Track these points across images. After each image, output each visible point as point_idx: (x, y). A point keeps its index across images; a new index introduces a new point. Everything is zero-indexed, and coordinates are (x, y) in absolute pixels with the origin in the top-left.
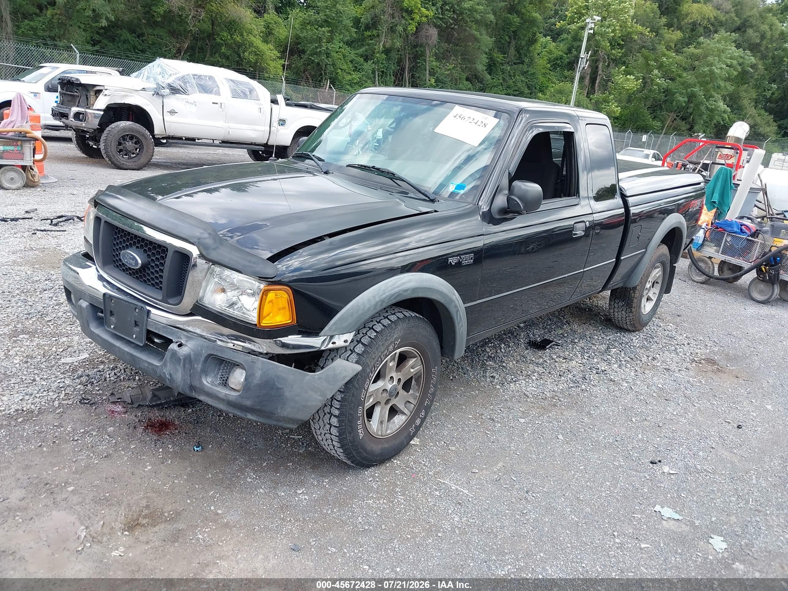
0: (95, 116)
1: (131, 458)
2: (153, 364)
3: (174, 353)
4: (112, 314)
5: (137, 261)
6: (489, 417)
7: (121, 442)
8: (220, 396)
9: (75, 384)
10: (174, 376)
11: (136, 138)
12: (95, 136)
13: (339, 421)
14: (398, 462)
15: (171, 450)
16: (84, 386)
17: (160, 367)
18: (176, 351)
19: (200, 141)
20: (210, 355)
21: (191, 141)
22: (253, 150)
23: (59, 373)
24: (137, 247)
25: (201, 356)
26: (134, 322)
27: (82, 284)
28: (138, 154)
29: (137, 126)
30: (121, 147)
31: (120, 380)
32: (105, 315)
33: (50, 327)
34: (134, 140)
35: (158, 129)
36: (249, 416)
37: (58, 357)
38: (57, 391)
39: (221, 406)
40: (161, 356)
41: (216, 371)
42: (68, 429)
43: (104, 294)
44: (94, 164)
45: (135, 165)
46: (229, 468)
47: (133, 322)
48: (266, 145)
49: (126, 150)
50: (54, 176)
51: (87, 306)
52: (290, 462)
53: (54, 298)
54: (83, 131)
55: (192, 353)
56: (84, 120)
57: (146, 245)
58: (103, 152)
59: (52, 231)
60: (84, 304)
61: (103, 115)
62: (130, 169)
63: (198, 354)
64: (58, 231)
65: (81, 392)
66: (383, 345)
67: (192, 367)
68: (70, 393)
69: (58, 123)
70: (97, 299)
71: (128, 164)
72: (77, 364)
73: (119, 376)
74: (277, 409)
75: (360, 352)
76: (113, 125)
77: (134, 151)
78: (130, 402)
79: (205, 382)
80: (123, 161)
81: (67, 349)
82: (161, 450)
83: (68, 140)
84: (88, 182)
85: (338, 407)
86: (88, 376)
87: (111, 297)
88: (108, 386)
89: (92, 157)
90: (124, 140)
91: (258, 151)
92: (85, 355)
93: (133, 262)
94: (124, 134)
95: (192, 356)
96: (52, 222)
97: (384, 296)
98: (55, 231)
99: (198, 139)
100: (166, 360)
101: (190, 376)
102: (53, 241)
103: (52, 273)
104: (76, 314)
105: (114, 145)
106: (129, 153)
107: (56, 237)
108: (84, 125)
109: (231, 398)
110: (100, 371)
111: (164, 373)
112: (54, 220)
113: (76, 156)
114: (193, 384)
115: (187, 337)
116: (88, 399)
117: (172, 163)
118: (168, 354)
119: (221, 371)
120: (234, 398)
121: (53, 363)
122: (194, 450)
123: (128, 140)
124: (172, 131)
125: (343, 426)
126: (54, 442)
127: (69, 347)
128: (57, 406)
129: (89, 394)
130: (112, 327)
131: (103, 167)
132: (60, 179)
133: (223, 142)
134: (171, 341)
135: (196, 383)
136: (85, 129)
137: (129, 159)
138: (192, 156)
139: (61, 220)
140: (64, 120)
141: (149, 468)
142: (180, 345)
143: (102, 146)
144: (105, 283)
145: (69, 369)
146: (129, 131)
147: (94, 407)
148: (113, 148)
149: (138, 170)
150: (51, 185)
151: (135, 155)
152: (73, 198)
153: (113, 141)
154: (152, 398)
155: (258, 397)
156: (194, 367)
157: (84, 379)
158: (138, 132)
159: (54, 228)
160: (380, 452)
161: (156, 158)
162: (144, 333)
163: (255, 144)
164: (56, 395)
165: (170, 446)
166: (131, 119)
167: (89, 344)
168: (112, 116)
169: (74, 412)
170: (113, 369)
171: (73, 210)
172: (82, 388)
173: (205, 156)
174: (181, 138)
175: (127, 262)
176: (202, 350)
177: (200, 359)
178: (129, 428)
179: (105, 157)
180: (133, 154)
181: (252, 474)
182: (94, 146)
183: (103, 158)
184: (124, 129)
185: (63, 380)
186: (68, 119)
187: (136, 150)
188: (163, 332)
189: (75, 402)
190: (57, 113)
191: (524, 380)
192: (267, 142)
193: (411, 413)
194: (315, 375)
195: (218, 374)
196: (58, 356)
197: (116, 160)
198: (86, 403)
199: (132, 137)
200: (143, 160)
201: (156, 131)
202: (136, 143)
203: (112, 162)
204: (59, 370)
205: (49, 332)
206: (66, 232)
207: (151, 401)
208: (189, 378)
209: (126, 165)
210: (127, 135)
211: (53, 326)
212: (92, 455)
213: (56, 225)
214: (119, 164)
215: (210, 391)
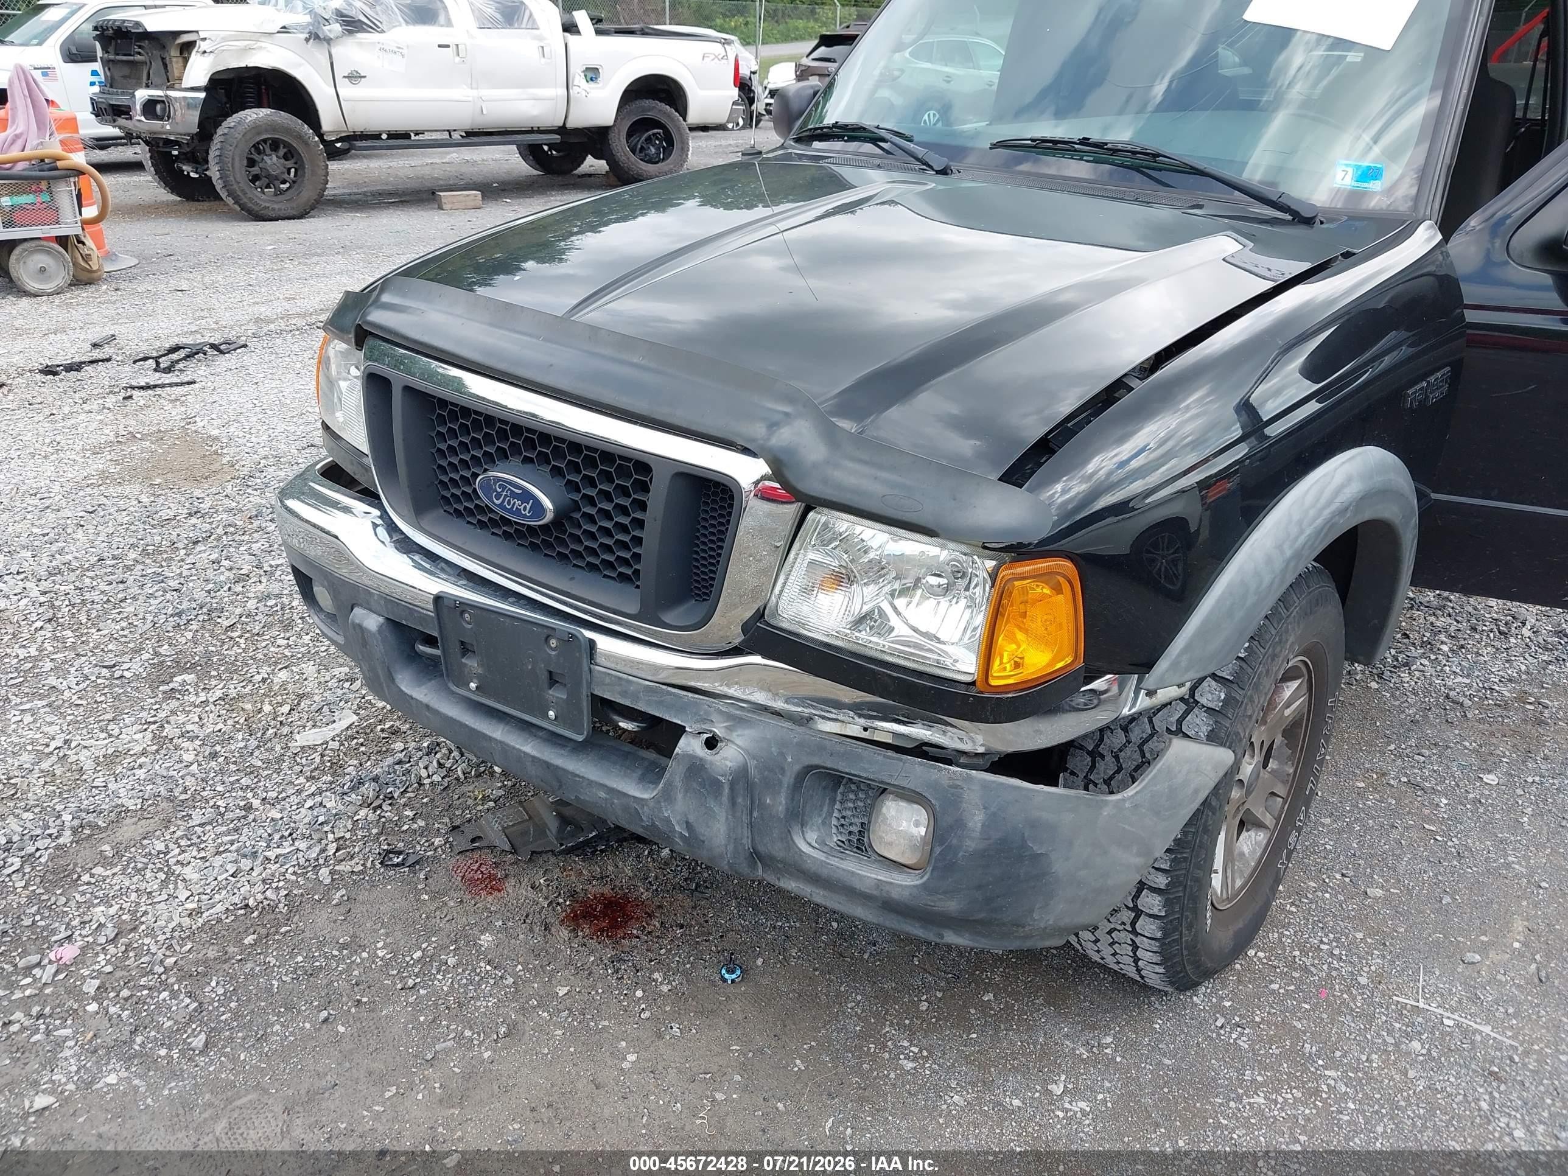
0: (189, 104)
1: (574, 1030)
2: (625, 795)
3: (696, 769)
4: (466, 649)
5: (537, 503)
6: (1404, 779)
7: (528, 981)
8: (858, 885)
9: (351, 808)
10: (701, 830)
11: (287, 145)
12: (193, 152)
13: (1168, 904)
14: (1261, 954)
15: (665, 988)
16: (375, 809)
17: (652, 804)
18: (701, 759)
19: (420, 137)
20: (809, 769)
21: (400, 138)
22: (530, 145)
23: (302, 780)
24: (527, 460)
25: (783, 771)
26: (546, 674)
27: (360, 567)
28: (294, 182)
29: (283, 118)
30: (255, 170)
31: (457, 779)
32: (444, 651)
33: (238, 644)
34: (282, 151)
35: (329, 120)
36: (951, 938)
37: (285, 730)
38: (316, 836)
39: (859, 911)
40: (653, 774)
41: (825, 809)
42: (380, 953)
43: (438, 599)
44: (202, 215)
45: (292, 208)
46: (839, 1031)
47: (544, 676)
48: (562, 130)
49: (268, 176)
50: (126, 252)
51: (380, 627)
52: (987, 991)
53: (224, 563)
54: (168, 143)
55: (752, 764)
56: (165, 116)
57: (558, 453)
58: (219, 186)
59: (163, 386)
60: (372, 622)
61: (205, 99)
62: (283, 219)
63: (771, 768)
64: (177, 385)
65: (374, 831)
66: (1268, 671)
67: (754, 802)
68: (348, 835)
69: (109, 131)
70: (411, 609)
71: (276, 206)
72: (335, 745)
73: (450, 770)
74: (1032, 911)
75: (1217, 705)
76: (232, 121)
77: (286, 176)
78: (507, 847)
79: (804, 847)
80: (265, 201)
81: (299, 704)
82: (639, 993)
83: (134, 166)
84: (203, 258)
85: (1165, 866)
86: (375, 779)
87: (463, 607)
88: (432, 800)
89: (194, 200)
90: (259, 152)
91: (540, 146)
92: (347, 718)
93: (526, 509)
94: (258, 139)
95: (752, 771)
96: (158, 364)
97: (1302, 539)
98: (171, 385)
99: (416, 134)
100: (670, 785)
101: (751, 825)
102: (176, 412)
103: (197, 493)
104: (340, 640)
105: (240, 164)
106: (276, 182)
107: (177, 400)
108: (168, 127)
109: (895, 894)
110: (400, 762)
111: (667, 821)
112: (160, 360)
113: (159, 199)
114: (761, 848)
115: (729, 717)
116: (400, 853)
117: (365, 194)
118: (675, 769)
119: (838, 806)
120: (906, 893)
121: (278, 748)
122: (725, 981)
123: (268, 151)
124: (359, 121)
125: (1174, 913)
126: (359, 1001)
127: (301, 697)
128: (328, 881)
129: (394, 833)
130: (473, 685)
131: (223, 221)
132: (142, 257)
133: (469, 134)
134: (680, 730)
135: (777, 850)
136: (172, 138)
137: (276, 195)
138: (400, 174)
139: (175, 356)
140: (121, 121)
141: (631, 1058)
142: (711, 743)
143: (214, 173)
144: (417, 557)
145: (322, 762)
146: (266, 131)
147: (422, 876)
148: (239, 174)
149: (301, 217)
150: (128, 275)
151: (287, 185)
152: (186, 300)
153: (237, 159)
154: (561, 830)
155: (979, 887)
156: (762, 806)
157: (369, 789)
158: (288, 131)
159: (167, 378)
160: (1232, 943)
161: (334, 187)
162: (585, 705)
163: (540, 131)
164: (317, 849)
165: (656, 975)
166: (265, 101)
167: (347, 685)
168: (224, 99)
169: (375, 894)
170: (430, 751)
171: (193, 328)
172: (372, 817)
173: (427, 171)
174: (377, 136)
175: (501, 506)
176: (783, 755)
177: (780, 783)
178: (531, 930)
179: (224, 197)
180: (284, 182)
181: (906, 1044)
182: (193, 175)
183: (218, 197)
184: (256, 128)
185: (318, 799)
186: (131, 118)
187: (289, 173)
188: (649, 703)
189: (369, 864)
190: (103, 106)
191: (1423, 656)
192: (564, 124)
193: (1278, 819)
194: (1124, 800)
195: (830, 814)
196: (284, 728)
197: (251, 199)
198: (398, 865)
199: (275, 145)
200: (307, 194)
201: (326, 126)
202: (286, 157)
203: (243, 207)
204: (298, 768)
205: (240, 658)
206: (197, 385)
207: (561, 838)
208: (747, 833)
209: (274, 209)
210: (265, 141)
211: (242, 641)
212: (468, 1033)
213: (168, 370)
214: (256, 208)
215: (824, 872)
